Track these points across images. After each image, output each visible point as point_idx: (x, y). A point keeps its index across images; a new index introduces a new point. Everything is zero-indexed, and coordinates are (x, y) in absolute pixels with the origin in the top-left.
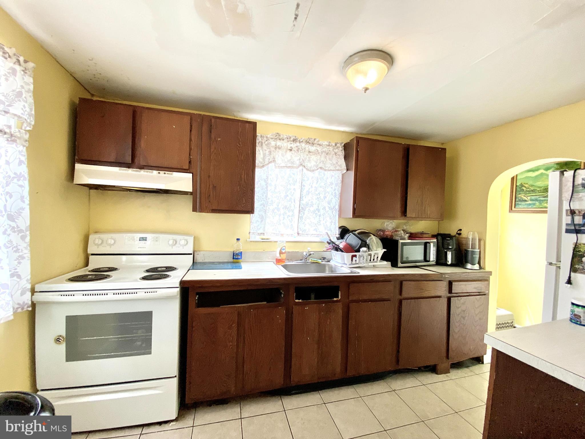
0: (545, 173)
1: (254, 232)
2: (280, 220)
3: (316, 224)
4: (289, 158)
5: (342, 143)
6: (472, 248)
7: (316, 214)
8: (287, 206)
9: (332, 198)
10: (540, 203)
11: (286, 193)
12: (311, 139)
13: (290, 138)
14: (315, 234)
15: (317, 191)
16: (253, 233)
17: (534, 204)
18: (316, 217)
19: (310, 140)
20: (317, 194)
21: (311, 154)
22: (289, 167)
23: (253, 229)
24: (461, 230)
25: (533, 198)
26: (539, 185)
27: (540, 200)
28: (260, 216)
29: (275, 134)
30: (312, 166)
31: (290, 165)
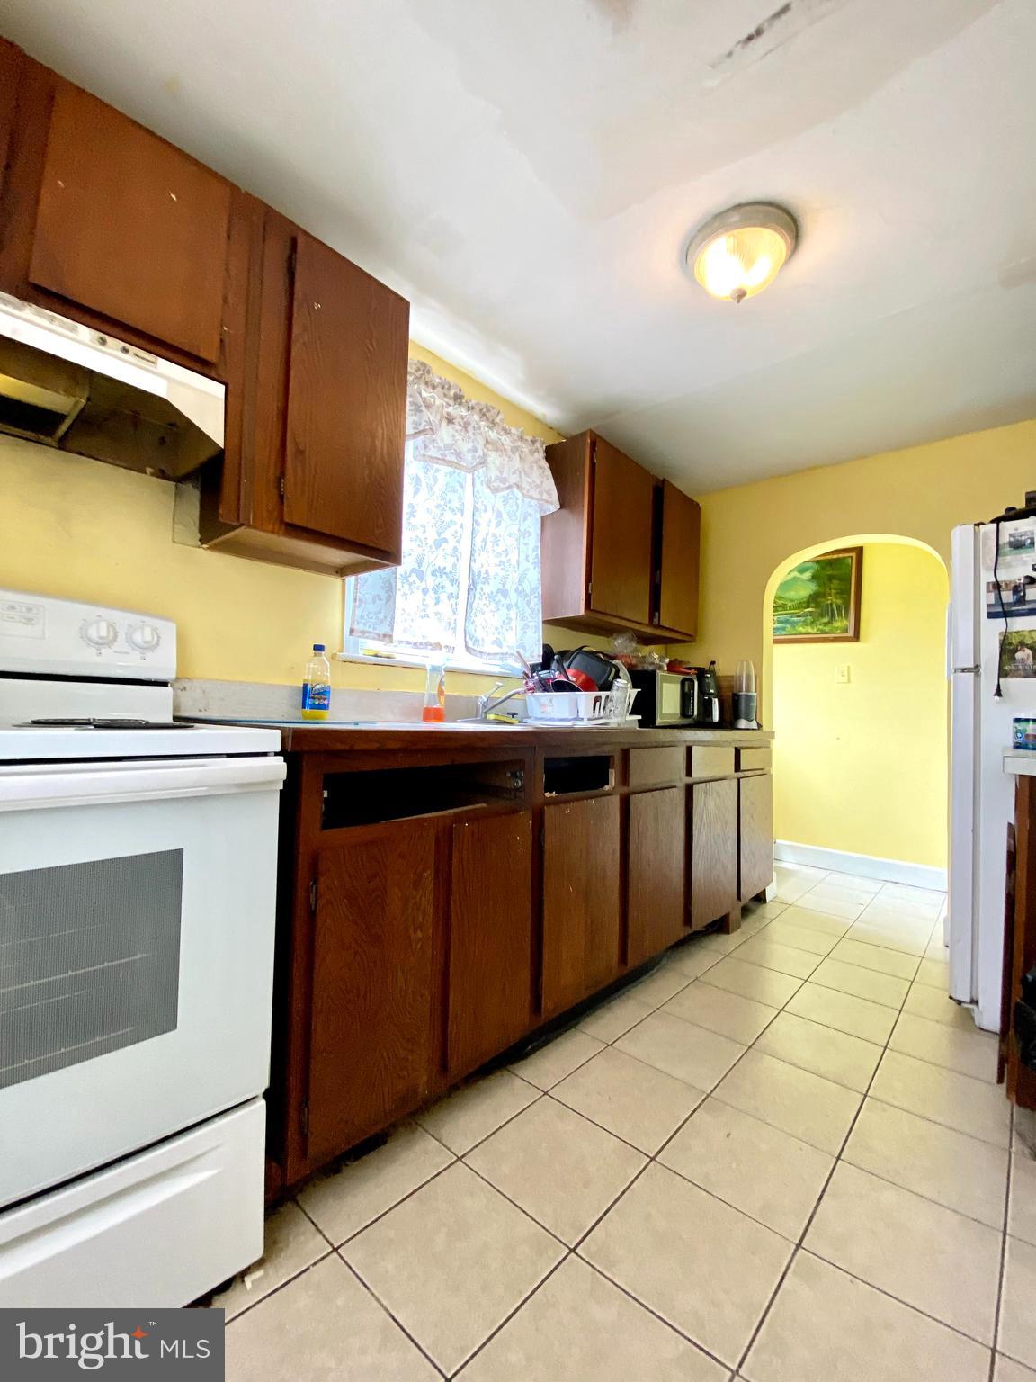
0: (799, 578)
1: (367, 629)
2: (426, 606)
3: (497, 629)
4: (448, 440)
5: (544, 443)
6: (746, 691)
7: (496, 603)
8: (445, 568)
9: (527, 570)
10: (793, 627)
11: (439, 534)
12: (493, 408)
13: (449, 388)
14: (497, 654)
15: (497, 545)
16: (363, 632)
17: (784, 629)
18: (499, 609)
19: (489, 411)
20: (498, 553)
21: (490, 447)
22: (450, 464)
23: (363, 621)
24: (713, 663)
25: (782, 618)
26: (791, 597)
27: (794, 622)
28: (385, 583)
29: (415, 364)
30: (493, 479)
31: (453, 458)
